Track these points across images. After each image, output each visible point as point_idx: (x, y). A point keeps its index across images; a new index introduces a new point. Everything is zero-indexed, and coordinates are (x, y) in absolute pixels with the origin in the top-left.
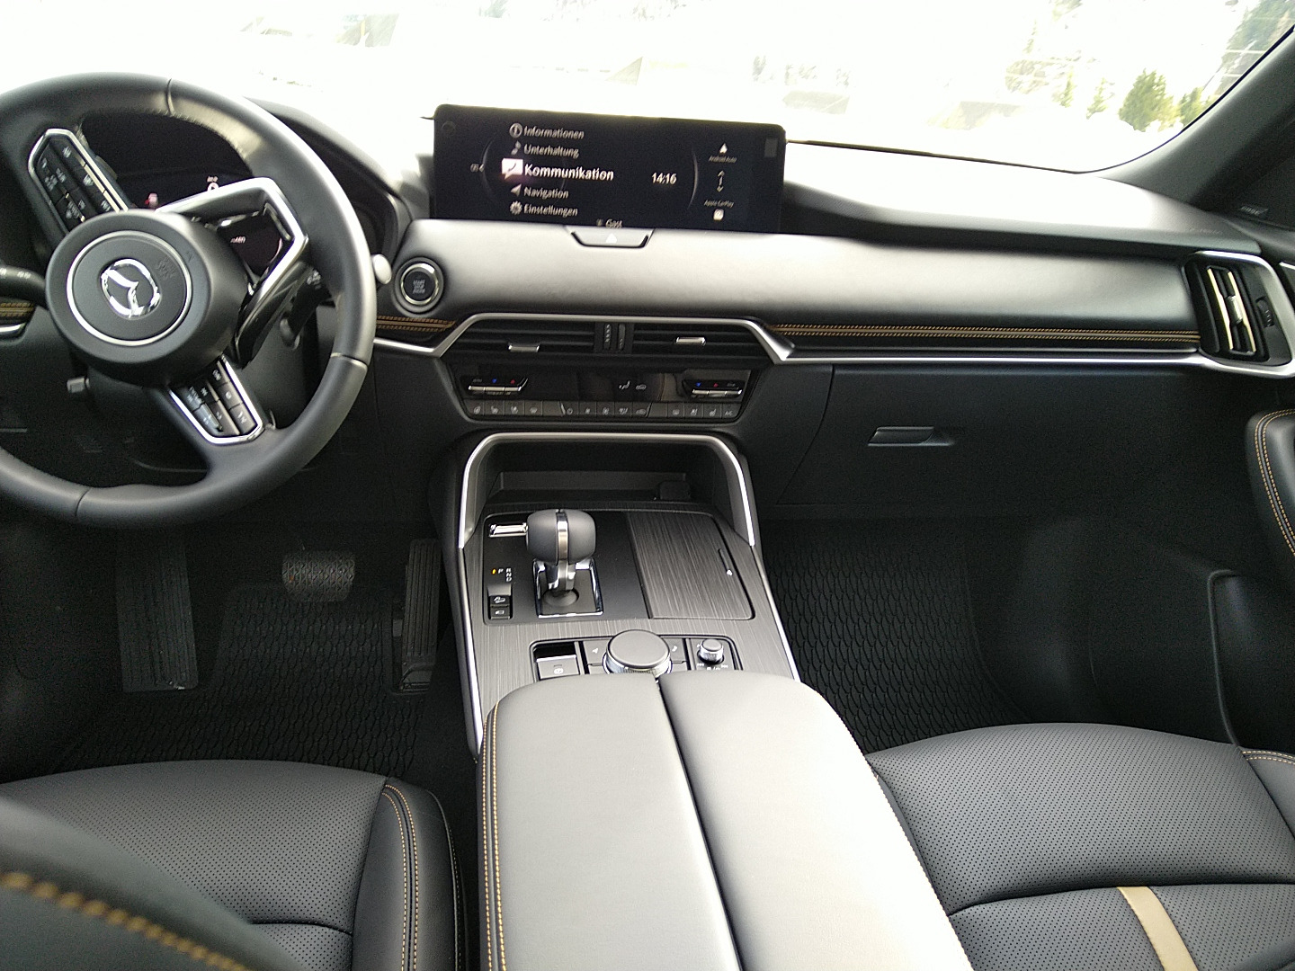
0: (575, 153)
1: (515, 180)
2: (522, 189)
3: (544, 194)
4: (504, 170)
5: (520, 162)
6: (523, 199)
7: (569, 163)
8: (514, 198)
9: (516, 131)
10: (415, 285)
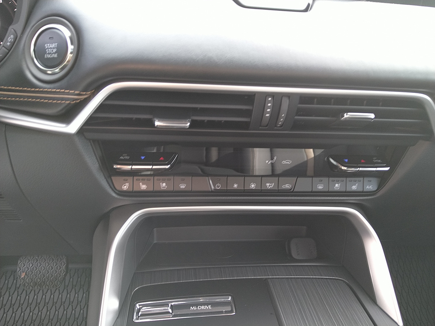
10: (47, 48)
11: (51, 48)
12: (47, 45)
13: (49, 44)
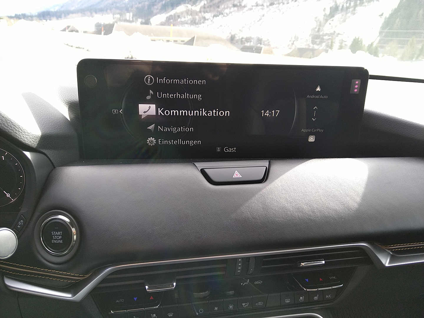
0: (199, 97)
1: (150, 119)
2: (156, 127)
3: (174, 130)
4: (141, 112)
5: (153, 106)
6: (156, 134)
7: (195, 105)
8: (150, 134)
9: (149, 80)
10: (54, 235)
11: (57, 235)
12: (54, 233)
13: (55, 232)
